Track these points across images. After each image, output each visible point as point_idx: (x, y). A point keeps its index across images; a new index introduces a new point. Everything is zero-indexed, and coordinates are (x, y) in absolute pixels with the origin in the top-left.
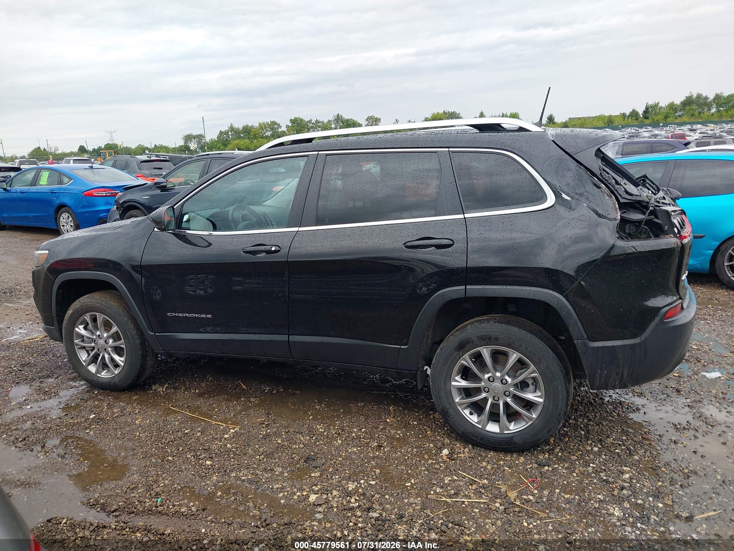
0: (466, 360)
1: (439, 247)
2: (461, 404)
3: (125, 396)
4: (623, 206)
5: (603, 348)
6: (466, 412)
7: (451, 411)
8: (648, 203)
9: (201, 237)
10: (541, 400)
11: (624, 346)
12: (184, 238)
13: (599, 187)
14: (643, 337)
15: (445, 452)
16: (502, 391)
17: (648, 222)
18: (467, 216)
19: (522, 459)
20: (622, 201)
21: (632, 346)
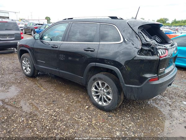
0: (95, 84)
1: (91, 51)
2: (94, 95)
3: (30, 78)
4: (143, 45)
5: (129, 87)
6: (95, 98)
7: (91, 96)
8: (151, 44)
9: (48, 42)
10: (112, 98)
11: (135, 87)
12: (42, 42)
13: (138, 38)
14: (141, 86)
15: (87, 107)
16: (103, 94)
17: (150, 51)
18: (100, 43)
19: (106, 113)
20: (143, 43)
21: (138, 88)
